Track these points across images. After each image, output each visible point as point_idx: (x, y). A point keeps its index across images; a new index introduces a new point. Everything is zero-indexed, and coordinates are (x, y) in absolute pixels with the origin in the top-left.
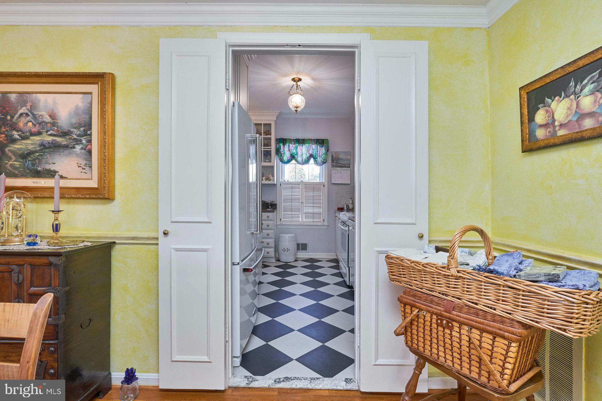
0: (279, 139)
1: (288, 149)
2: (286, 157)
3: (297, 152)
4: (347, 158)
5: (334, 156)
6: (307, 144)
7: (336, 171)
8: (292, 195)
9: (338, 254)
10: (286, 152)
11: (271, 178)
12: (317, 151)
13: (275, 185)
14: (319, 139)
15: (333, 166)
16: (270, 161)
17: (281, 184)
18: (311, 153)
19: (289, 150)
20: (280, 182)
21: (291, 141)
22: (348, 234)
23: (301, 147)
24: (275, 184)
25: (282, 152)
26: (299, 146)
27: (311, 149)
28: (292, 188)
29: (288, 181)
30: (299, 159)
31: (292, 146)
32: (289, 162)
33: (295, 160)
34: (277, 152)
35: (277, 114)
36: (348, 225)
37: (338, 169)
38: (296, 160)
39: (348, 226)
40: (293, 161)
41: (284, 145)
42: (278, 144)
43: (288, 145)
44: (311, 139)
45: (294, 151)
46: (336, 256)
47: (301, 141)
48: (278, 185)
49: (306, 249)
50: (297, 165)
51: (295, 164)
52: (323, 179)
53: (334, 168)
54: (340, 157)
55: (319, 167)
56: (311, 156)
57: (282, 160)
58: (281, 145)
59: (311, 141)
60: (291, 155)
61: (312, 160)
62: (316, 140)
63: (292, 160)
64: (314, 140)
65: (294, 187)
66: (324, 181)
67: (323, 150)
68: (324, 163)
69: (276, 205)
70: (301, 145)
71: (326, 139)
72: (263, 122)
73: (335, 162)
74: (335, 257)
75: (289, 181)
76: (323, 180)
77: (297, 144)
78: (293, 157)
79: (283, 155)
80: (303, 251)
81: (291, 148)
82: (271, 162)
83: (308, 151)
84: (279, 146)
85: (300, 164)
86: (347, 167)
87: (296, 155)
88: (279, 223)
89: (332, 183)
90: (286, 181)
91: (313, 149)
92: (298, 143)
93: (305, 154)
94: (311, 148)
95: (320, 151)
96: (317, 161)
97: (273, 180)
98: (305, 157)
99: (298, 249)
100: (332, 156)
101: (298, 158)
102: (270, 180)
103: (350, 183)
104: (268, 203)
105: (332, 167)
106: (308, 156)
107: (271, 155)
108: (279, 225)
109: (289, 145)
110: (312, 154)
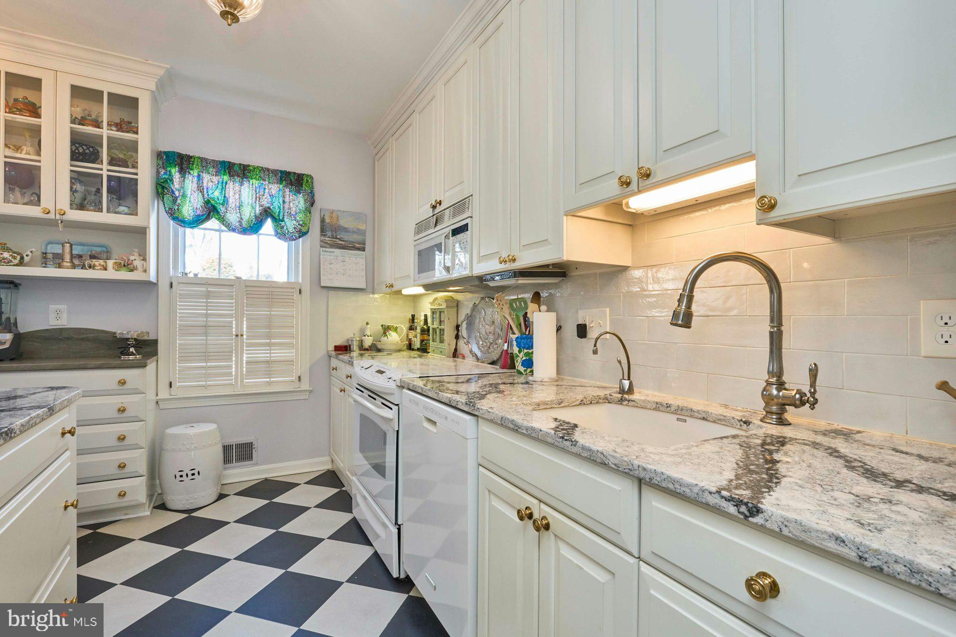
0: (167, 154)
1: (195, 185)
2: (191, 206)
3: (225, 197)
4: (360, 227)
5: (327, 220)
6: (254, 181)
7: (332, 257)
8: (207, 315)
9: (335, 457)
10: (189, 192)
11: (138, 263)
12: (284, 202)
13: (149, 286)
14: (289, 173)
15: (324, 244)
16: (134, 213)
17: (171, 284)
18: (268, 205)
19: (200, 189)
20: (171, 278)
21: (205, 163)
22: (398, 432)
23: (237, 184)
24: (149, 283)
25: (177, 193)
26: (230, 185)
27: (266, 195)
28: (208, 295)
29: (196, 275)
30: (232, 218)
31: (210, 180)
32: (197, 221)
33: (219, 219)
34: (160, 190)
35: (161, 72)
36: (398, 405)
37: (338, 251)
38: (222, 220)
39: (395, 408)
40: (213, 223)
41: (183, 171)
42: (163, 168)
43: (196, 174)
44: (268, 170)
45: (217, 193)
46: (330, 463)
47: (236, 168)
48: (163, 286)
49: (250, 458)
50: (223, 234)
51: (220, 231)
52: (297, 275)
53: (327, 250)
54: (344, 222)
55: (287, 243)
56: (267, 213)
57: (174, 214)
58: (175, 171)
59: (266, 173)
60: (207, 202)
61: (269, 223)
62: (281, 172)
63: (208, 218)
64: (275, 172)
65: (215, 292)
66: (300, 280)
67: (298, 202)
68: (302, 234)
69: (155, 342)
70: (238, 179)
71: (308, 176)
72: (106, 88)
73: (329, 234)
74: (329, 467)
75: (199, 276)
76: (301, 278)
77: (224, 175)
78: (210, 210)
79: (179, 201)
80: (243, 463)
81: (205, 185)
82: (137, 215)
83: (258, 198)
84: (165, 173)
85: (234, 230)
86: (359, 249)
87: (223, 204)
88: (164, 394)
89: (323, 284)
90: (191, 275)
91: (271, 196)
92: (229, 173)
93: (250, 207)
94: (267, 191)
95: (291, 204)
96: (283, 227)
97: (145, 271)
98: (248, 213)
99: (227, 460)
100: (323, 221)
101: (228, 215)
102: (132, 271)
103: (365, 287)
104: (128, 339)
105: (321, 247)
106: (258, 212)
107: (135, 195)
108: (164, 400)
109: (199, 176)
110: (269, 208)
